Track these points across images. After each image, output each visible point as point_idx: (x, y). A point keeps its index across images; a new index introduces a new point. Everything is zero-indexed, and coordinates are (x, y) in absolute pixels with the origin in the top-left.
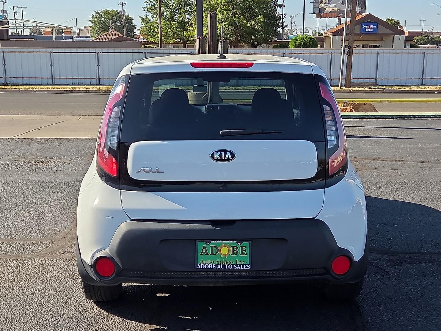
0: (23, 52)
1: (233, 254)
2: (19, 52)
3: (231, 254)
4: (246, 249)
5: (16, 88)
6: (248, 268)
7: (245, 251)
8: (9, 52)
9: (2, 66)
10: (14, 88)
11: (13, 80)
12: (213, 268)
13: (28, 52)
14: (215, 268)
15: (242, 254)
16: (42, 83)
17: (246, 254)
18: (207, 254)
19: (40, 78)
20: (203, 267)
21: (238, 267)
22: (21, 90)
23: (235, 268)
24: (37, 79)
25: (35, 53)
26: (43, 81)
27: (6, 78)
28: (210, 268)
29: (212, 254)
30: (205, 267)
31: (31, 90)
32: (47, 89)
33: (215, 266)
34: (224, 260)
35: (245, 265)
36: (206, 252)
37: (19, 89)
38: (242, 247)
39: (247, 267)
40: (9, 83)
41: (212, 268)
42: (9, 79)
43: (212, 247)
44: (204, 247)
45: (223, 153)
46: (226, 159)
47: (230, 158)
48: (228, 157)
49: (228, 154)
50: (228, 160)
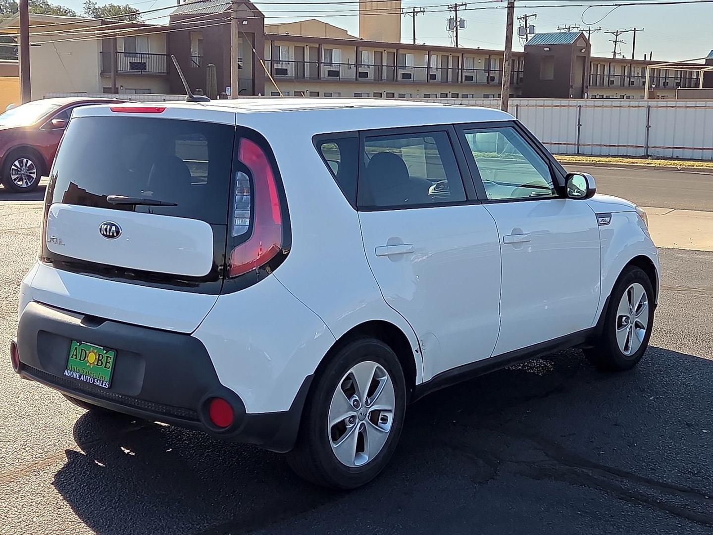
0: (679, 107)
1: (97, 365)
2: (672, 107)
5: (651, 164)
6: (106, 387)
7: (109, 362)
8: (657, 107)
9: (644, 129)
10: (648, 164)
11: (658, 151)
12: (77, 378)
13: (688, 107)
15: (105, 367)
16: (702, 157)
19: (700, 149)
21: (98, 383)
22: (658, 166)
23: (95, 383)
24: (695, 150)
25: (698, 109)
26: (704, 156)
27: (647, 147)
28: (74, 377)
29: (80, 359)
30: (70, 375)
31: (673, 166)
32: (698, 167)
34: (89, 370)
35: (104, 382)
36: (76, 355)
37: (654, 165)
38: (107, 357)
40: (651, 156)
42: (653, 149)
43: (82, 349)
44: (76, 349)
45: (109, 227)
46: (111, 234)
47: (115, 235)
48: (113, 233)
49: (114, 228)
50: (113, 236)
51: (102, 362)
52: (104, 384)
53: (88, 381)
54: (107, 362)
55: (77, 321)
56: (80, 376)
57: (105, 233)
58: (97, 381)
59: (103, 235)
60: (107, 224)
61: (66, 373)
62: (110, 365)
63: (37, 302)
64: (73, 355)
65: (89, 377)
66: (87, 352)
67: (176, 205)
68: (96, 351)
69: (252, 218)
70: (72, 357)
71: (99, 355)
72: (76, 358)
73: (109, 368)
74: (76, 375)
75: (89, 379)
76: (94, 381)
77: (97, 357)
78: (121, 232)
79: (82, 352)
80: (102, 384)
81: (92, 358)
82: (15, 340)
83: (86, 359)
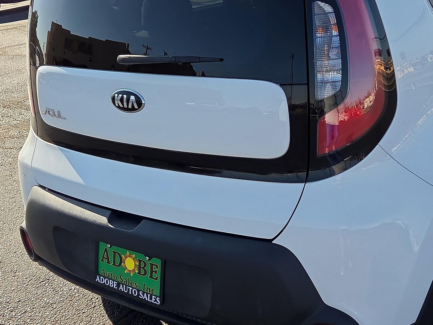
1: (139, 273)
3: (137, 272)
4: (157, 269)
6: (157, 303)
7: (156, 272)
12: (114, 287)
14: (117, 288)
15: (151, 277)
17: (157, 277)
18: (108, 262)
20: (102, 281)
21: (144, 297)
23: (141, 296)
28: (110, 285)
29: (114, 264)
30: (104, 282)
33: (116, 285)
34: (129, 278)
35: (153, 297)
36: (108, 258)
38: (152, 265)
39: (156, 301)
41: (112, 286)
43: (115, 253)
44: (106, 250)
45: (125, 96)
46: (130, 107)
47: (136, 107)
48: (133, 104)
49: (132, 98)
50: (133, 109)
51: (145, 270)
52: (153, 299)
53: (130, 293)
54: (152, 271)
55: (103, 220)
56: (118, 285)
57: (121, 106)
58: (143, 295)
59: (119, 107)
60: (123, 93)
61: (98, 279)
62: (158, 275)
63: (43, 188)
64: (104, 258)
65: (130, 288)
67: (222, 60)
69: (345, 70)
70: (102, 260)
71: (140, 261)
74: (112, 284)
75: (132, 291)
76: (139, 294)
78: (143, 102)
80: (151, 299)
81: (130, 264)
82: (24, 225)
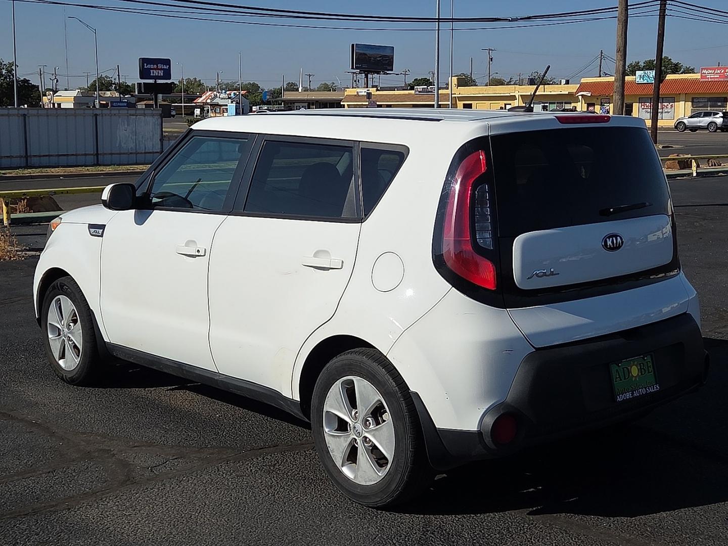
3: (640, 374)
51: (644, 369)
53: (641, 394)
56: (633, 394)
58: (649, 389)
61: (618, 399)
64: (616, 378)
65: (640, 390)
66: (629, 368)
68: (636, 363)
70: (616, 381)
71: (640, 364)
72: (621, 380)
73: (651, 372)
74: (628, 395)
76: (646, 390)
77: (639, 367)
79: (624, 370)
81: (635, 371)
83: (630, 374)
